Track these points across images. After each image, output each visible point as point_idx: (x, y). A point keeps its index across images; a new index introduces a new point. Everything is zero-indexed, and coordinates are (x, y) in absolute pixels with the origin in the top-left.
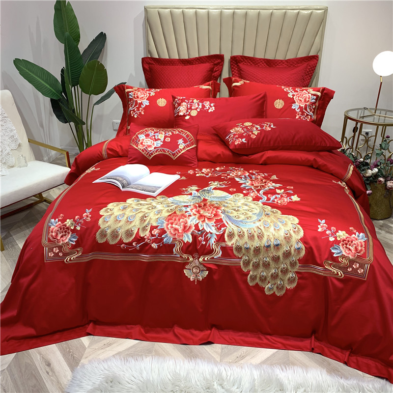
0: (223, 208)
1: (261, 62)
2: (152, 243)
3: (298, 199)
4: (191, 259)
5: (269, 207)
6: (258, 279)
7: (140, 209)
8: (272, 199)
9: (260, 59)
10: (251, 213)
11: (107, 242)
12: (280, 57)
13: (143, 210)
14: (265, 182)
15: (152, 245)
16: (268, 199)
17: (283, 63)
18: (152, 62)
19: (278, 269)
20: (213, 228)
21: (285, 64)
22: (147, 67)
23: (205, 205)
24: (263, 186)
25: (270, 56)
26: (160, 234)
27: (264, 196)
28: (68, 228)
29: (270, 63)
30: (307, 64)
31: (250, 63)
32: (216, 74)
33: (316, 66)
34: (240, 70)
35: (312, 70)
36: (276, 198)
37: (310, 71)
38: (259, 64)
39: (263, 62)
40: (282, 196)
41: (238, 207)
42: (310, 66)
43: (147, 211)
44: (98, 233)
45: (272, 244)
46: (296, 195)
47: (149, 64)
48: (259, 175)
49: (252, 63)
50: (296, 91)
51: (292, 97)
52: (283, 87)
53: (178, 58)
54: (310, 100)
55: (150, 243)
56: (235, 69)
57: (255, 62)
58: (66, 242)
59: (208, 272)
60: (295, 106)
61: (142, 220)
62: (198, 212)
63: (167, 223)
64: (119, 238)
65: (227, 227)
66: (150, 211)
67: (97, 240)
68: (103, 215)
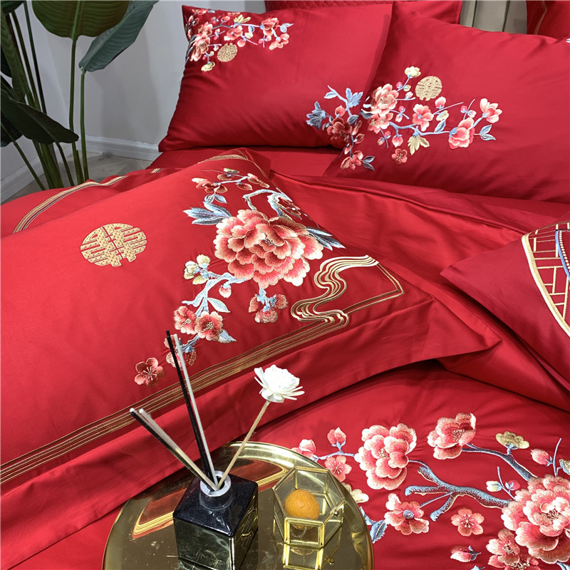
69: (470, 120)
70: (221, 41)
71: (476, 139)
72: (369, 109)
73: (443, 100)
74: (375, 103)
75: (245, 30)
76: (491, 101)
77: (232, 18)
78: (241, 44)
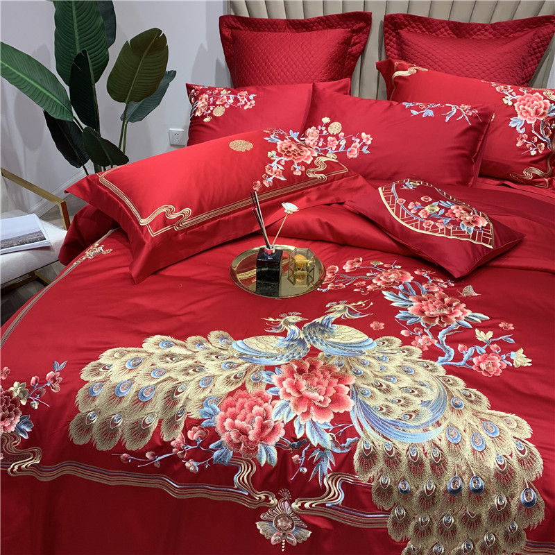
0: (353, 380)
1: (443, 27)
2: (188, 460)
3: (527, 362)
4: (273, 501)
5: (461, 382)
7: (169, 371)
8: (466, 357)
9: (442, 22)
10: (418, 400)
11: (90, 446)
12: (480, 18)
13: (172, 375)
14: (450, 305)
15: (187, 464)
16: (458, 357)
17: (486, 30)
18: (238, 25)
19: (474, 542)
20: (328, 437)
21: (490, 33)
22: (227, 33)
23: (313, 367)
24: (445, 316)
25: (460, 17)
26: (206, 442)
27: (448, 347)
28: (15, 402)
29: (460, 31)
30: (534, 32)
31: (420, 29)
32: (354, 49)
33: (551, 38)
34: (401, 42)
35: (543, 46)
36: (476, 354)
37: (538, 47)
38: (438, 32)
39: (447, 27)
40: (489, 351)
41: (388, 378)
42: (539, 37)
43: (182, 378)
44: (73, 424)
45: (465, 488)
46: (521, 351)
47: (232, 28)
48: (436, 283)
49: (424, 29)
50: (519, 93)
51: (510, 103)
52: (493, 84)
53: (285, 18)
54: (547, 111)
55: (183, 459)
56: (391, 40)
57: (432, 28)
58: (12, 432)
59: (310, 532)
60: (516, 123)
61: (168, 401)
62: (296, 387)
63: (223, 413)
64: (117, 439)
65: (360, 437)
66: (189, 378)
67: (71, 438)
68: (88, 382)
69: (357, 143)
70: (214, 104)
71: (361, 153)
72: (304, 140)
73: (342, 134)
74: (307, 137)
75: (228, 98)
76: (367, 134)
77: (220, 91)
78: (227, 107)
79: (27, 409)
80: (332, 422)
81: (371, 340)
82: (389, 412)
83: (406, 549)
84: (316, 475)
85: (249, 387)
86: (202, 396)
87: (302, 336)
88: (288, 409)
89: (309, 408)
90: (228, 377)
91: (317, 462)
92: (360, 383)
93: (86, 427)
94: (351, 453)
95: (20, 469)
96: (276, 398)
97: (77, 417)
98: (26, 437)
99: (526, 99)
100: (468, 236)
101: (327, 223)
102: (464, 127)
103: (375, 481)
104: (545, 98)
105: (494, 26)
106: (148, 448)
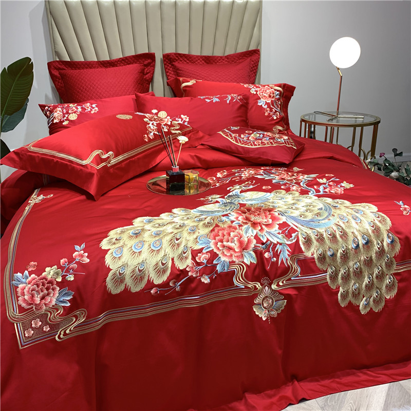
0: (276, 209)
1: (199, 59)
2: (201, 276)
3: (352, 186)
6: (350, 295)
8: (321, 190)
9: (197, 56)
11: (126, 291)
12: (218, 53)
14: (294, 175)
16: (318, 191)
17: (223, 60)
18: (63, 67)
19: (372, 275)
20: (281, 237)
21: (226, 61)
22: (56, 73)
23: (249, 210)
24: (296, 179)
25: (207, 52)
26: (210, 261)
27: (309, 188)
28: (51, 282)
29: (209, 60)
30: (249, 59)
31: (185, 61)
32: (147, 77)
34: (176, 70)
36: (325, 188)
37: (254, 67)
38: (197, 63)
39: (201, 59)
40: (330, 185)
42: (253, 61)
45: (360, 243)
46: (345, 182)
47: (58, 69)
48: (277, 169)
49: (188, 61)
50: (257, 87)
51: (255, 93)
52: (242, 84)
53: (96, 60)
54: (275, 95)
55: (197, 277)
56: (169, 70)
57: (192, 60)
58: (53, 306)
59: (286, 301)
60: (261, 103)
61: (174, 246)
62: (247, 219)
63: (214, 241)
64: (146, 280)
65: (298, 231)
66: (179, 230)
67: (109, 290)
68: (109, 249)
76: (184, 115)
78: (78, 113)
79: (63, 284)
80: (279, 228)
81: (269, 194)
82: (306, 217)
83: (340, 292)
84: (282, 260)
85: (220, 224)
86: (195, 236)
87: (230, 201)
88: (250, 230)
89: (261, 226)
90: (204, 224)
91: (280, 253)
92: (280, 209)
93: (120, 279)
94: (298, 241)
95: (65, 334)
96: (240, 226)
97: (110, 274)
98: (69, 304)
99: (262, 89)
100: (283, 143)
101: (195, 155)
102: (239, 105)
103: (315, 253)
104: (271, 88)
105: (227, 57)
106: (170, 278)
